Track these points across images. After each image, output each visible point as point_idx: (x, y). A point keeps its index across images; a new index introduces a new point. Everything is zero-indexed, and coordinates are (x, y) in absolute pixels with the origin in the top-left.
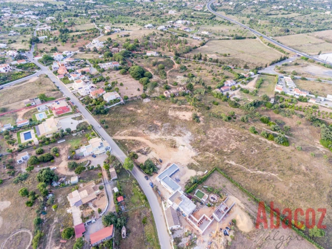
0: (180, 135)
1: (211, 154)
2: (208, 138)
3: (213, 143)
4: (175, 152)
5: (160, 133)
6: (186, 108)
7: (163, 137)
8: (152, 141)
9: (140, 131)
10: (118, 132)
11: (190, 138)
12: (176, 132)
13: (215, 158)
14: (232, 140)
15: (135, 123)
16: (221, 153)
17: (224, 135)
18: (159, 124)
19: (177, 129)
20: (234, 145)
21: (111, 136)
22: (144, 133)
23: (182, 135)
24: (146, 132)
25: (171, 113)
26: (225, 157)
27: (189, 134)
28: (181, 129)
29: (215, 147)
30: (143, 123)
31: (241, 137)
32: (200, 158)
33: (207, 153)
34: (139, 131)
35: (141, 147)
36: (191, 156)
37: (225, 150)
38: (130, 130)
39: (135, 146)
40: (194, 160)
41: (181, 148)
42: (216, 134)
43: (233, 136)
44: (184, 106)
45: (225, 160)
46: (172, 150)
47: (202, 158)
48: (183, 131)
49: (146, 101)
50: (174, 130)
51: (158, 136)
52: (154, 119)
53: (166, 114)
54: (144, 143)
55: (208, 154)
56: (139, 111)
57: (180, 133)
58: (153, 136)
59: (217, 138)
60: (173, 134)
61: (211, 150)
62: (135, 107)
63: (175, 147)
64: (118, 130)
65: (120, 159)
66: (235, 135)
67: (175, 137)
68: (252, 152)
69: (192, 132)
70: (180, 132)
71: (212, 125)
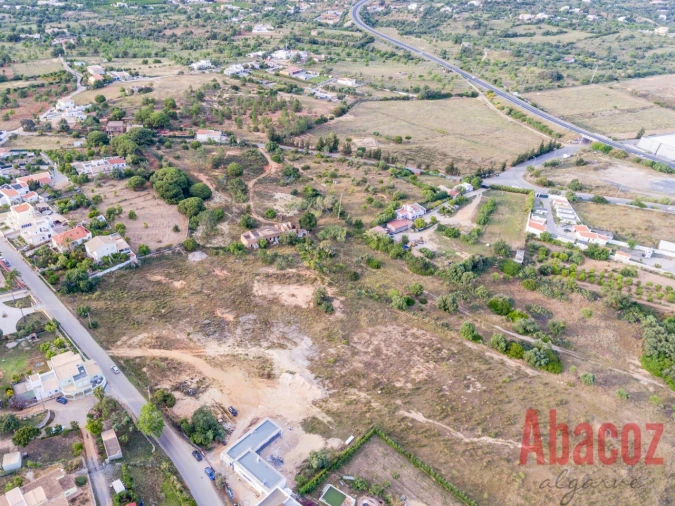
0: (282, 346)
1: (363, 395)
2: (355, 353)
3: (368, 365)
4: (269, 389)
5: (231, 341)
6: (299, 275)
7: (240, 351)
8: (212, 362)
9: (181, 336)
10: (124, 338)
11: (307, 353)
12: (274, 338)
13: (374, 404)
14: (415, 358)
15: (168, 316)
16: (389, 391)
17: (395, 345)
18: (230, 317)
19: (274, 329)
20: (420, 370)
21: (107, 348)
22: (191, 340)
23: (289, 345)
24: (195, 337)
25: (259, 289)
26: (399, 402)
27: (306, 343)
28: (286, 330)
29: (374, 375)
30: (187, 315)
31: (440, 350)
32: (334, 405)
33: (353, 390)
34: (178, 336)
35: (184, 377)
36: (310, 399)
37: (398, 385)
38: (155, 334)
39: (168, 373)
40: (318, 410)
41: (285, 378)
42: (376, 343)
43: (419, 349)
44: (294, 270)
45: (397, 408)
46: (262, 383)
47: (339, 404)
48: (290, 336)
49: (196, 257)
50: (267, 333)
51: (227, 349)
52: (215, 305)
53: (246, 291)
54: (191, 367)
55: (355, 394)
56: (178, 284)
57: (282, 341)
58: (213, 348)
59: (378, 352)
60: (265, 344)
61: (363, 383)
62: (168, 275)
63: (269, 376)
64: (124, 334)
65: (130, 406)
66: (423, 345)
67: (270, 351)
68: (468, 387)
69: (313, 338)
70: (284, 337)
71: (364, 320)
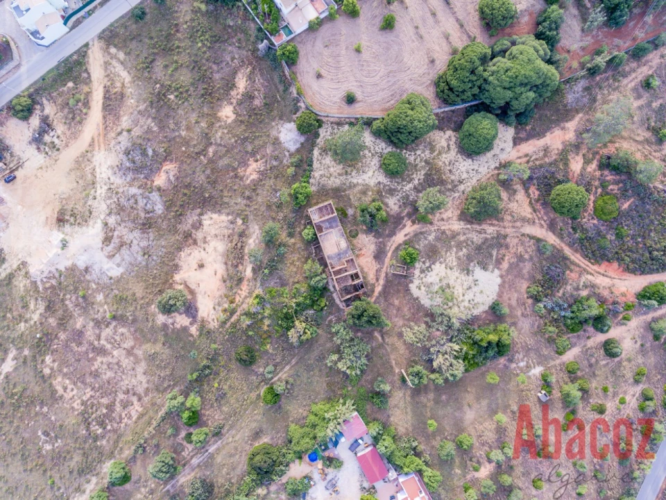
0: (107, 240)
1: (36, 317)
2: (98, 323)
3: (80, 334)
4: (43, 218)
5: (118, 181)
6: (240, 280)
7: (101, 191)
8: (84, 158)
9: (125, 122)
10: (121, 55)
11: (95, 267)
12: (122, 231)
13: (22, 324)
14: (89, 392)
15: (159, 103)
16: (43, 344)
17: (109, 374)
18: (160, 180)
19: (137, 234)
20: (73, 396)
21: (100, 37)
22: (120, 134)
23: (110, 248)
24: (124, 138)
25: (214, 223)
26: (26, 352)
27: (114, 269)
28: (135, 248)
29: (62, 336)
30: (162, 128)
31: (102, 424)
32: (21, 284)
33: (42, 307)
34: (125, 118)
35: (60, 128)
36: (28, 260)
37: (48, 359)
38: (129, 91)
39: (66, 110)
40: (15, 266)
41: (57, 236)
42: (115, 353)
43: (105, 401)
44: (249, 272)
45: (20, 349)
46: (52, 212)
47: (22, 289)
48: (124, 251)
50: (130, 225)
51: (104, 175)
52: (182, 162)
53: (208, 202)
54: (75, 136)
55: (36, 312)
56: (227, 113)
57: (116, 241)
58: (105, 163)
59: (102, 351)
60: (112, 221)
61: (52, 321)
62: (249, 97)
63: (61, 221)
64: (128, 54)
66: (110, 407)
67: (99, 225)
68: (46, 434)
69: (119, 280)
70: (122, 245)
71: (149, 348)
